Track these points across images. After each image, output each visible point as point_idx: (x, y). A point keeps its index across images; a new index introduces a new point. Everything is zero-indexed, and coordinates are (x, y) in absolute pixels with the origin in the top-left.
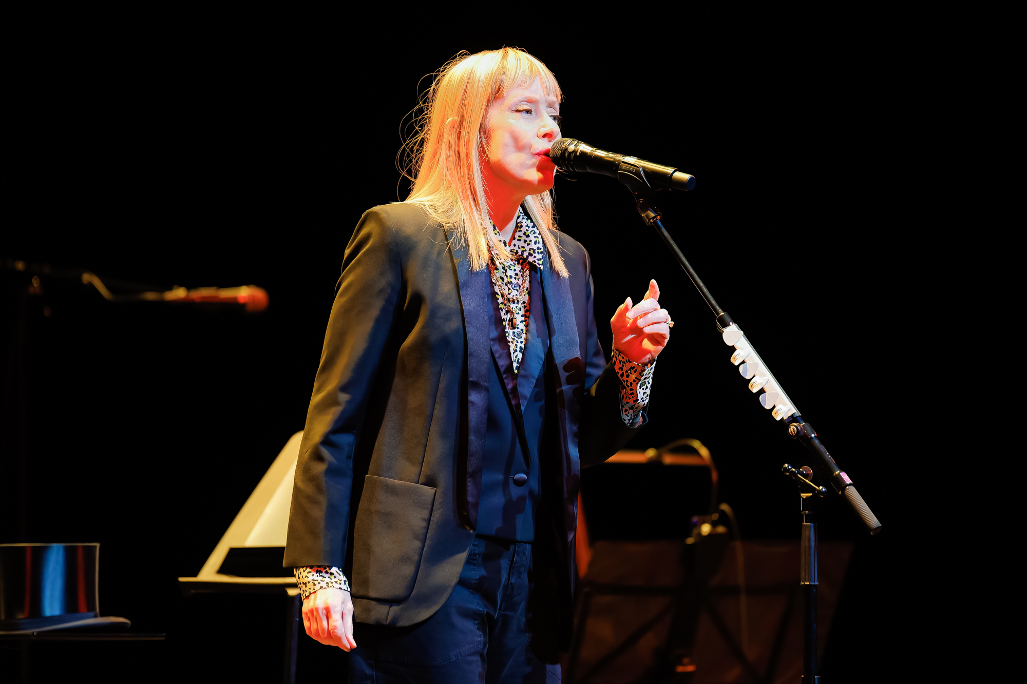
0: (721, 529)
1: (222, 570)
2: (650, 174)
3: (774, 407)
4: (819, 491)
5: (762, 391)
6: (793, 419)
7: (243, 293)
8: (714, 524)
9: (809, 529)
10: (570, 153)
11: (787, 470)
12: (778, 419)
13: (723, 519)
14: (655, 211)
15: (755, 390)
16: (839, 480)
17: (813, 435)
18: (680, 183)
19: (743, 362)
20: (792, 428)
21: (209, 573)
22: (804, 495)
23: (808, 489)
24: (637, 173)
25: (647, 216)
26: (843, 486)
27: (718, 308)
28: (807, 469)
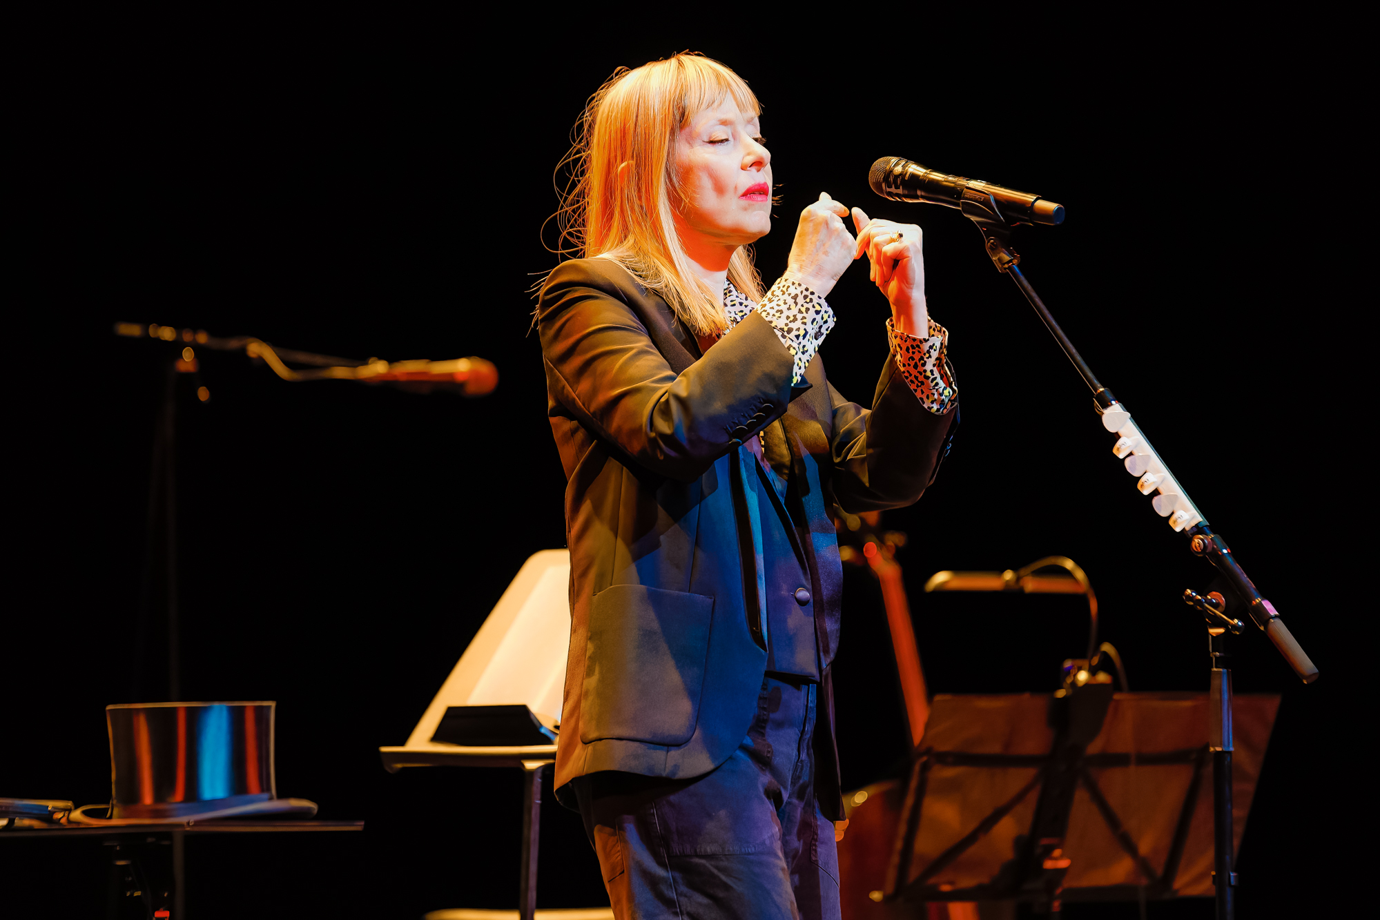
0: (1102, 677)
1: (437, 737)
2: (1005, 204)
3: (1173, 513)
4: (1235, 627)
5: (1156, 493)
6: (1198, 529)
7: (462, 366)
8: (1093, 671)
9: (1221, 677)
10: (897, 177)
11: (1190, 598)
12: (1178, 529)
13: (1106, 664)
14: (1011, 254)
15: (1146, 492)
16: (1260, 610)
17: (1225, 551)
18: (1045, 215)
19: (1131, 454)
20: (1197, 541)
21: (421, 740)
22: (1214, 631)
23: (1218, 623)
24: (986, 203)
25: (1000, 260)
26: (1265, 618)
27: (1096, 381)
28: (1216, 596)
